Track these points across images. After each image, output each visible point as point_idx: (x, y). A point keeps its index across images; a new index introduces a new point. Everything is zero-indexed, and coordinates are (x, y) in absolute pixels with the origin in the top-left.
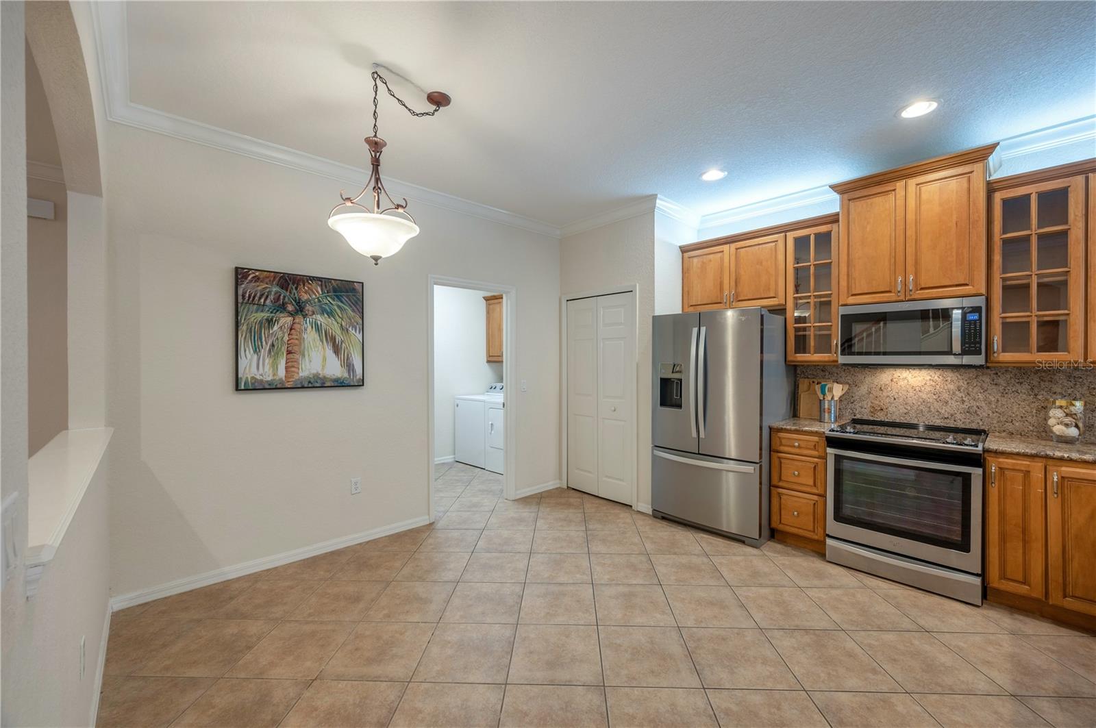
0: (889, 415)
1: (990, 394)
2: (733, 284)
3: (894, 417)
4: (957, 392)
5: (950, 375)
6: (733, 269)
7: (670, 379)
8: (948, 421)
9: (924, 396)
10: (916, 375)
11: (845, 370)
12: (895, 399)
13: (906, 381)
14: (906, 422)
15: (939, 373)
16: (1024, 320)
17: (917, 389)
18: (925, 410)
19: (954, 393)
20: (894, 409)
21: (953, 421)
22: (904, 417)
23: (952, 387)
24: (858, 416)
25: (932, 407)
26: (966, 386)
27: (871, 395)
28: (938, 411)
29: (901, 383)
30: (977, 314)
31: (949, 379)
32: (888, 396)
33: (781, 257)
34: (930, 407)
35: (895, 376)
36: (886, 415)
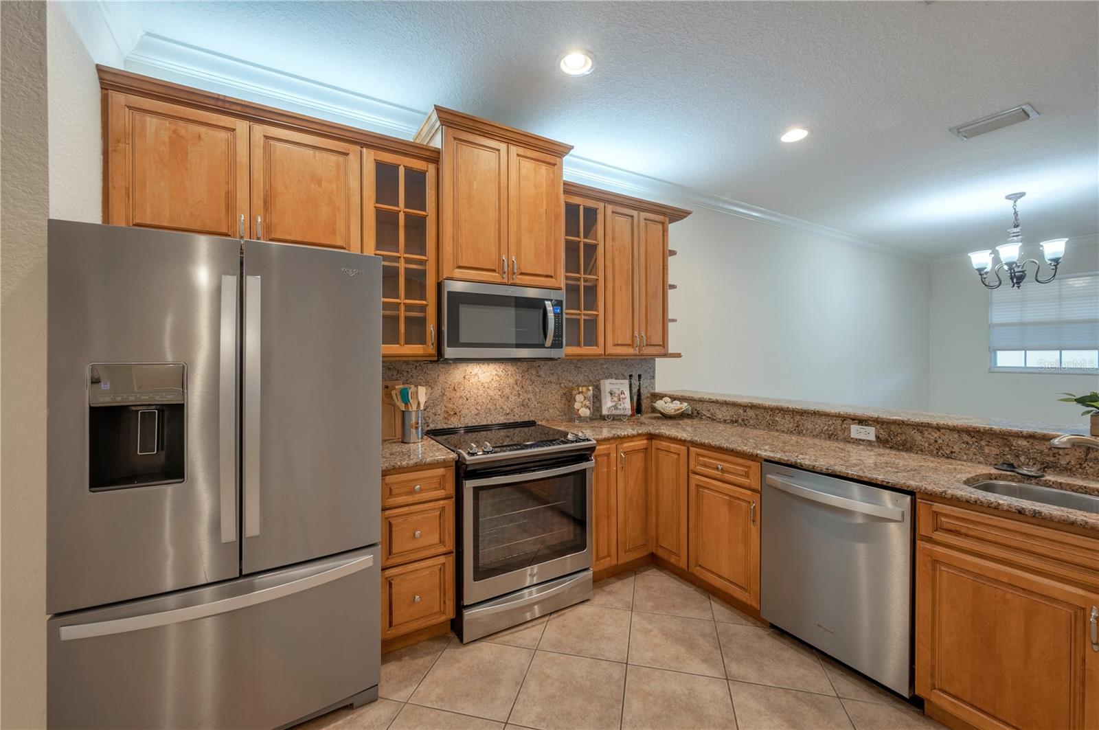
0: (462, 419)
1: (536, 386)
2: (258, 203)
3: (466, 421)
4: (515, 386)
5: (510, 368)
6: (258, 174)
7: (127, 407)
8: (508, 417)
9: (491, 393)
10: (485, 370)
11: (416, 366)
12: (467, 399)
13: (477, 378)
14: (476, 424)
15: (503, 366)
16: (574, 317)
17: (486, 385)
18: (492, 408)
19: (513, 388)
20: (467, 411)
21: (512, 416)
22: (475, 419)
23: (511, 381)
24: (432, 426)
25: (497, 404)
26: (521, 379)
27: (445, 397)
28: (502, 408)
29: (474, 380)
30: (560, 308)
31: (510, 373)
32: (461, 397)
33: (354, 184)
34: (496, 405)
35: (468, 372)
36: (459, 420)
